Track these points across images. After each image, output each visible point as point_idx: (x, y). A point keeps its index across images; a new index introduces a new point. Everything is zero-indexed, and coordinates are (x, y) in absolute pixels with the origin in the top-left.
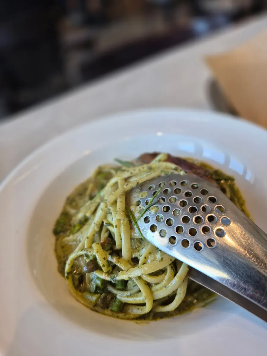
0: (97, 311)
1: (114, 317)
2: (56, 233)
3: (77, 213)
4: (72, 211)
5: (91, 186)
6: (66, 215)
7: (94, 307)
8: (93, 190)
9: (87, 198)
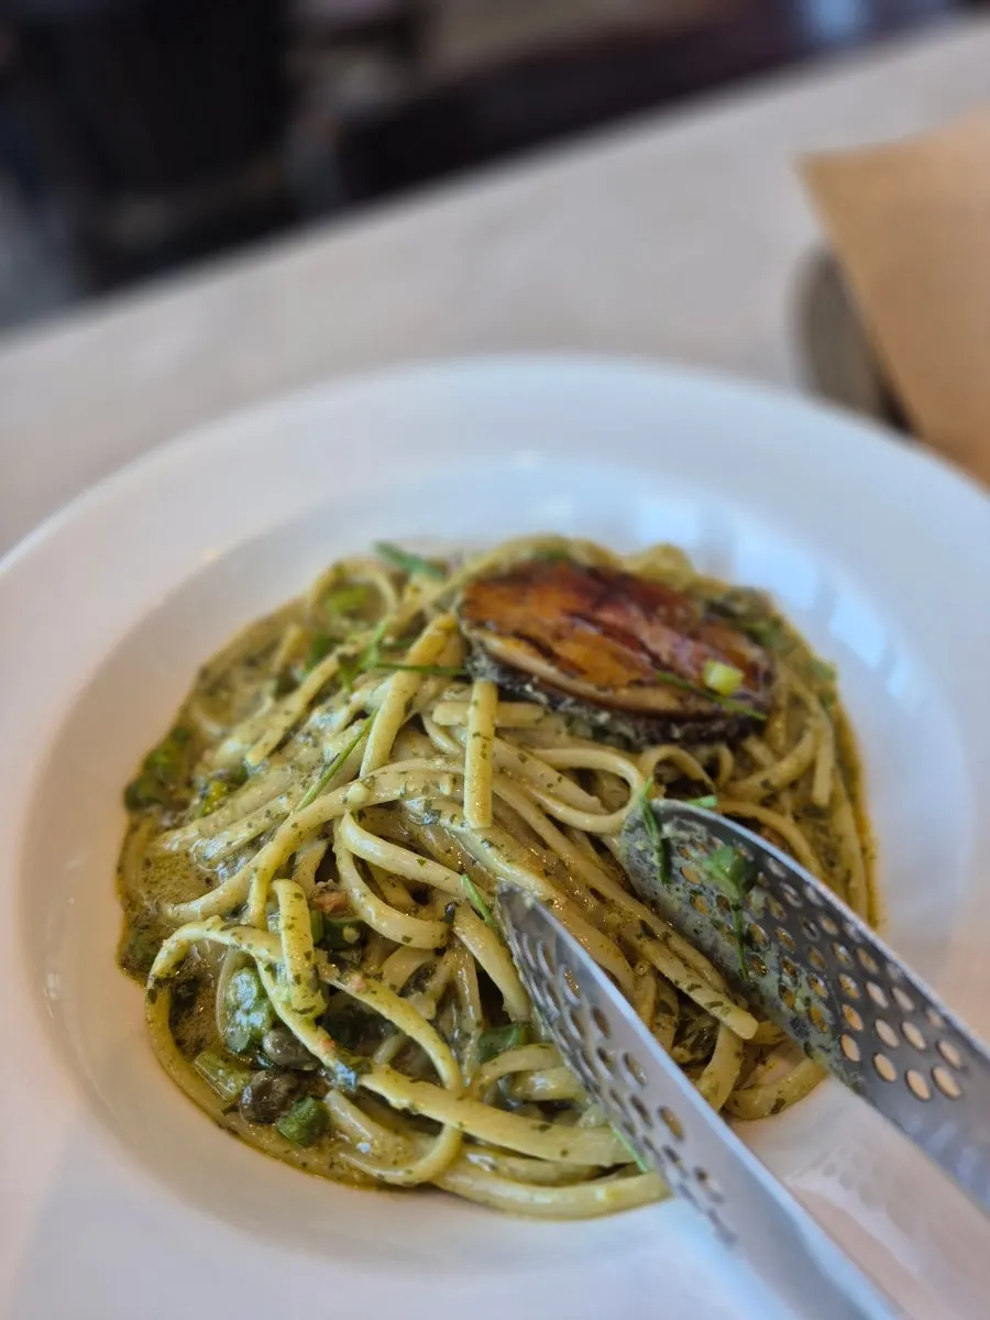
0: (234, 1132)
1: (291, 1162)
2: (134, 801)
3: (224, 736)
4: (211, 728)
5: (292, 634)
6: (185, 742)
7: (228, 1116)
8: (296, 655)
9: (270, 686)
